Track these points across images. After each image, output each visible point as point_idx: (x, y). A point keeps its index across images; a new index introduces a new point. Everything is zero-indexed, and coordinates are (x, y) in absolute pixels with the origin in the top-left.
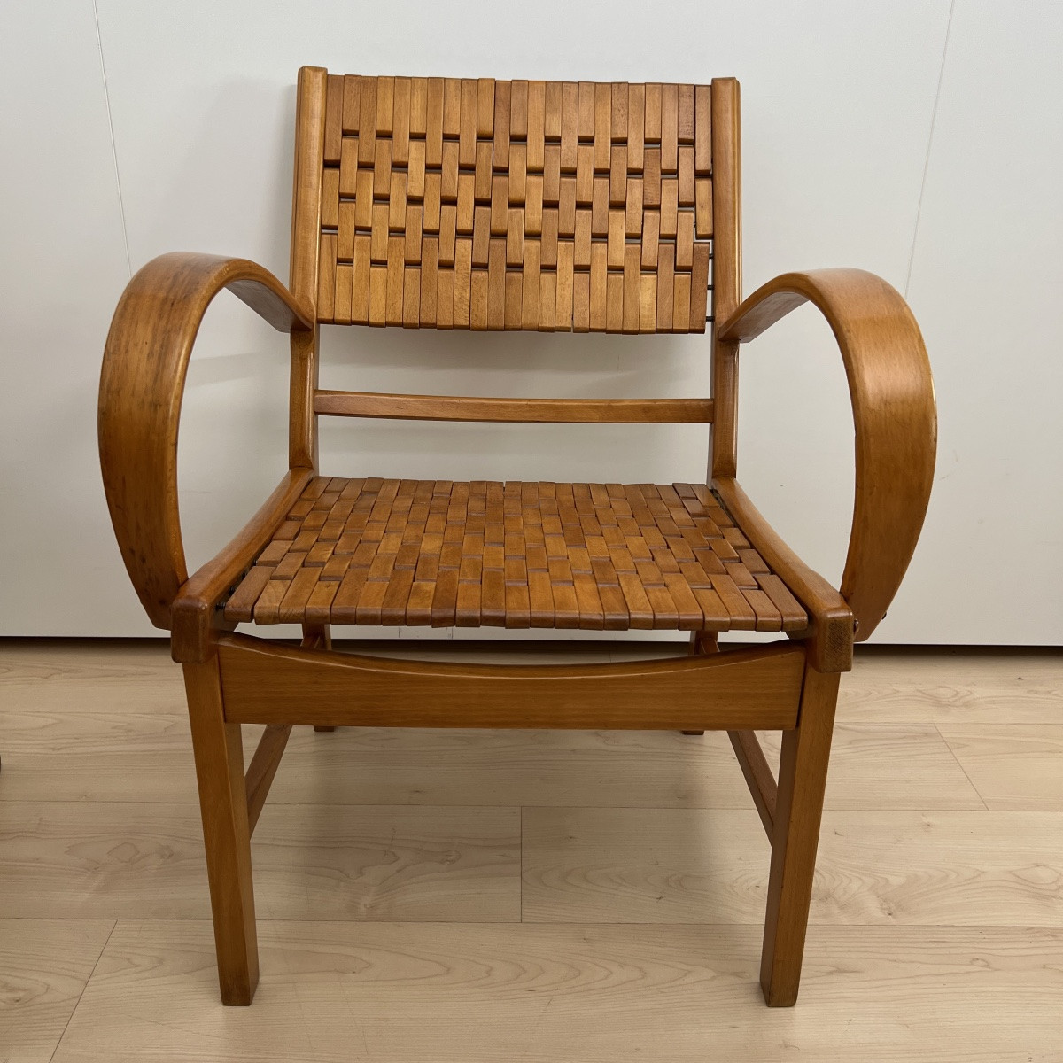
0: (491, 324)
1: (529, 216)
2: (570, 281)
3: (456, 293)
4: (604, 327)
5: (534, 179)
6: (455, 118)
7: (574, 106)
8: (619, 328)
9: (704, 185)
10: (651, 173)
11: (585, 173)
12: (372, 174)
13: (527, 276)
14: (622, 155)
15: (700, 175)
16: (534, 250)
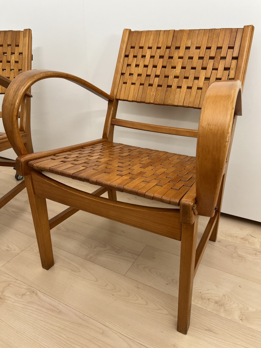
0: (160, 103)
1: (176, 71)
2: (185, 91)
3: (152, 93)
4: (192, 106)
5: (180, 60)
6: (161, 42)
7: (196, 37)
8: (197, 107)
9: (234, 62)
10: (217, 58)
11: (196, 58)
12: (136, 59)
13: (172, 89)
14: (209, 52)
15: (234, 58)
16: (176, 82)
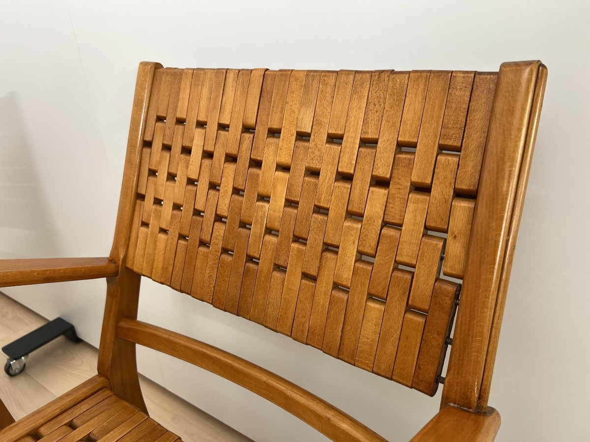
1: (271, 211)
2: (297, 287)
3: (208, 271)
7: (329, 97)
9: (463, 206)
10: (399, 183)
11: (328, 175)
12: (169, 155)
13: (261, 269)
14: (369, 158)
15: (459, 194)
16: (270, 247)
